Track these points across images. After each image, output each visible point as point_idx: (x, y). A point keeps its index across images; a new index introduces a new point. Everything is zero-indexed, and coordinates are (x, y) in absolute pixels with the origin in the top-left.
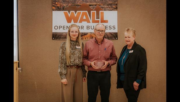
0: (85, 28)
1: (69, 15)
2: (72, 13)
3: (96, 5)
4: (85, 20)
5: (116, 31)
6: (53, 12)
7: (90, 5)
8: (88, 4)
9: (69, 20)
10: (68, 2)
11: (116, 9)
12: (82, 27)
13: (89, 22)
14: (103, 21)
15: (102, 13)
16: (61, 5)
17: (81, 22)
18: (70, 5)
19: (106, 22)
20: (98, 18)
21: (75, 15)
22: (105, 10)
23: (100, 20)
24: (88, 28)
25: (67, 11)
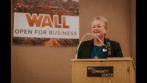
0: (48, 33)
1: (32, 18)
2: (35, 16)
3: (58, 9)
4: (47, 25)
5: (77, 37)
6: (15, 13)
7: (53, 9)
8: (51, 7)
9: (31, 24)
10: (30, 4)
11: (77, 14)
12: (45, 32)
13: (51, 26)
14: (65, 27)
15: (64, 18)
16: (22, 7)
17: (43, 26)
18: (32, 6)
19: (68, 27)
20: (60, 22)
21: (38, 18)
22: (67, 15)
23: (62, 25)
24: (51, 32)
25: (29, 14)
